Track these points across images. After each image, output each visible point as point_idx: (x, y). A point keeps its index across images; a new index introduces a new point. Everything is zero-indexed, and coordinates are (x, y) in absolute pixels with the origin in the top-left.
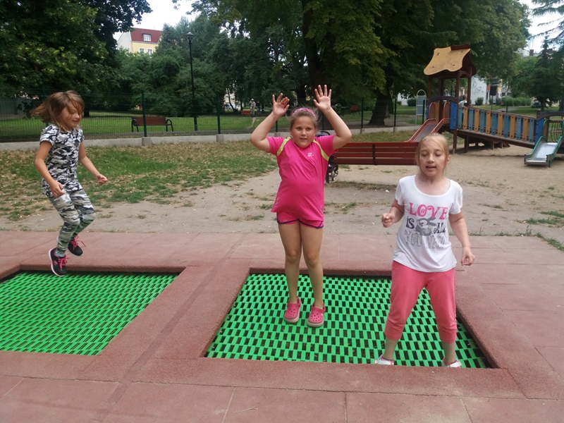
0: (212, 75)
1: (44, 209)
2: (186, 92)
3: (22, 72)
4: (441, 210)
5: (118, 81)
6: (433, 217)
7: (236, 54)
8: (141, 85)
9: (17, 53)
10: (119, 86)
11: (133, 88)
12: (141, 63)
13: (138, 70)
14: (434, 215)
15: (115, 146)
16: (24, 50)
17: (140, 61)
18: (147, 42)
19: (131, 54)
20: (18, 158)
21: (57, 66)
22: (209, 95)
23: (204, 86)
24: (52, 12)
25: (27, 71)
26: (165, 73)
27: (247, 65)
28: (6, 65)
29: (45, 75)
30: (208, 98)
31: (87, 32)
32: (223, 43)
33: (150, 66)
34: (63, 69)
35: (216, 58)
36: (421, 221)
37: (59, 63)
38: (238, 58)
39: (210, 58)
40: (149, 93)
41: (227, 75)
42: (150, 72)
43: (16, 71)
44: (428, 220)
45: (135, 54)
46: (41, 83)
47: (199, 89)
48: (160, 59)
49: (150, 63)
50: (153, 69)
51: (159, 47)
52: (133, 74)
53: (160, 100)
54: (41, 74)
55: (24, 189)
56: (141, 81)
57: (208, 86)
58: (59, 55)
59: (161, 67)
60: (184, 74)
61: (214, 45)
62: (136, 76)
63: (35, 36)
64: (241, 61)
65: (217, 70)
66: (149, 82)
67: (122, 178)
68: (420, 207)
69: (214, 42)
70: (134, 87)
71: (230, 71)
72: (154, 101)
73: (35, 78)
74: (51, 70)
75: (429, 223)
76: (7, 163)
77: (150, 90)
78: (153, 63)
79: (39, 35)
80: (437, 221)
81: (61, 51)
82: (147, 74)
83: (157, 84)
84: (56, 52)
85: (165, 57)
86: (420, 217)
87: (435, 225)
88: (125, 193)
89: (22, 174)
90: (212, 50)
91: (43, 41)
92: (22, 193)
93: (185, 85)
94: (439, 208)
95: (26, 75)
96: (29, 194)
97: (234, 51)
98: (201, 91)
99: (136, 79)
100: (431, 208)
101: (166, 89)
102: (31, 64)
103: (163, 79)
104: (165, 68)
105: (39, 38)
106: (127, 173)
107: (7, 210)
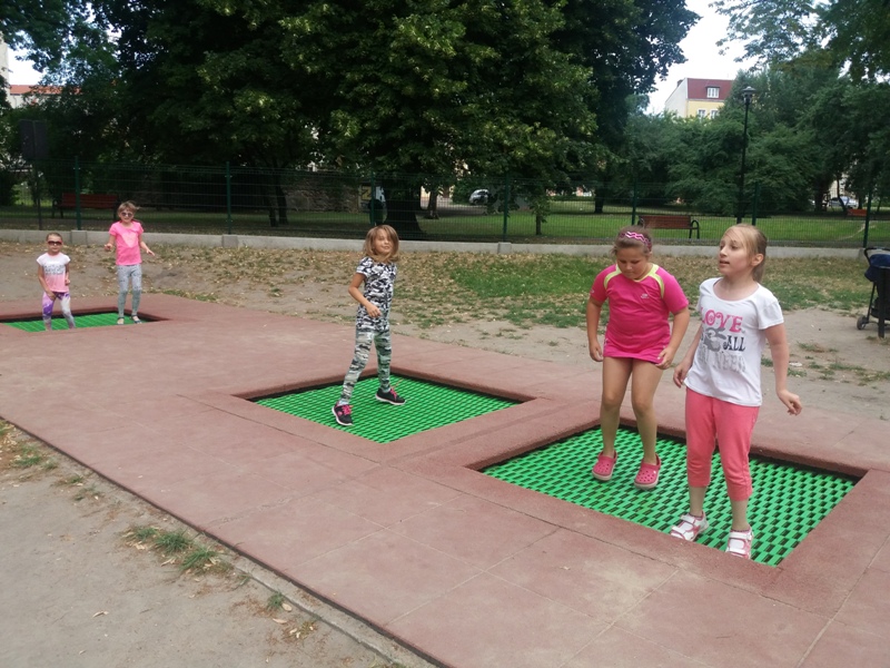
0: (804, 150)
1: (459, 321)
2: (753, 178)
3: (488, 156)
4: (731, 319)
5: (649, 161)
6: (722, 328)
7: (857, 113)
8: (683, 167)
9: (483, 133)
10: (650, 169)
11: (671, 171)
12: (689, 134)
13: (683, 144)
14: (723, 324)
15: (586, 255)
16: (491, 129)
17: (687, 130)
18: (712, 99)
19: (681, 120)
20: (465, 261)
21: (528, 148)
22: (793, 183)
23: (787, 168)
24: (533, 78)
25: (494, 155)
26: (723, 148)
27: (875, 130)
28: (470, 148)
29: (514, 159)
30: (792, 188)
31: (575, 100)
32: (835, 96)
33: (701, 138)
34: (535, 151)
35: (818, 121)
36: (710, 331)
37: (531, 143)
38: (858, 120)
39: (808, 121)
40: (694, 180)
41: (833, 149)
42: (700, 148)
43: (481, 155)
44: (717, 331)
45: (687, 119)
46: (507, 169)
47: (777, 173)
48: (720, 126)
49: (703, 132)
50: (705, 141)
51: (725, 107)
52: (673, 150)
53: (710, 190)
54: (509, 158)
55: (454, 298)
56: (684, 161)
57: (794, 167)
58: (534, 132)
59: (718, 139)
60: (756, 149)
61: (817, 99)
62: (678, 153)
63: (510, 110)
64: (863, 124)
65: (816, 141)
66: (696, 162)
67: (569, 297)
68: (709, 312)
69: (821, 95)
70: (672, 169)
71: (842, 141)
72: (699, 192)
73: (501, 163)
74: (520, 154)
75: (717, 335)
76: (450, 267)
77: (696, 175)
78: (707, 132)
79: (514, 108)
80: (727, 333)
81: (536, 128)
82: (696, 149)
83: (707, 165)
84: (529, 129)
85: (727, 123)
86: (708, 326)
87: (724, 337)
88: (560, 315)
89: (460, 280)
90: (813, 108)
91: (519, 115)
92: (449, 301)
93: (753, 166)
94: (728, 316)
95: (491, 160)
96: (454, 303)
97: (855, 108)
98: (779, 176)
99: (677, 158)
100: (720, 315)
101: (721, 172)
102: (499, 146)
103: (719, 157)
104: (725, 140)
105: (515, 112)
106: (579, 292)
107: (424, 317)
